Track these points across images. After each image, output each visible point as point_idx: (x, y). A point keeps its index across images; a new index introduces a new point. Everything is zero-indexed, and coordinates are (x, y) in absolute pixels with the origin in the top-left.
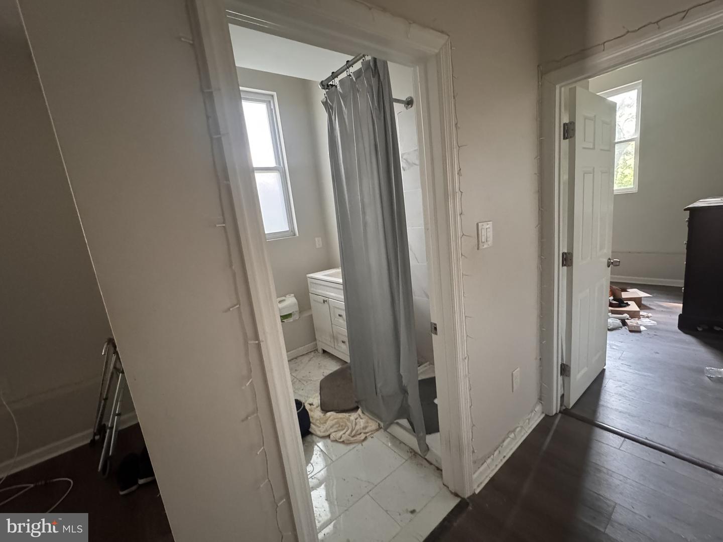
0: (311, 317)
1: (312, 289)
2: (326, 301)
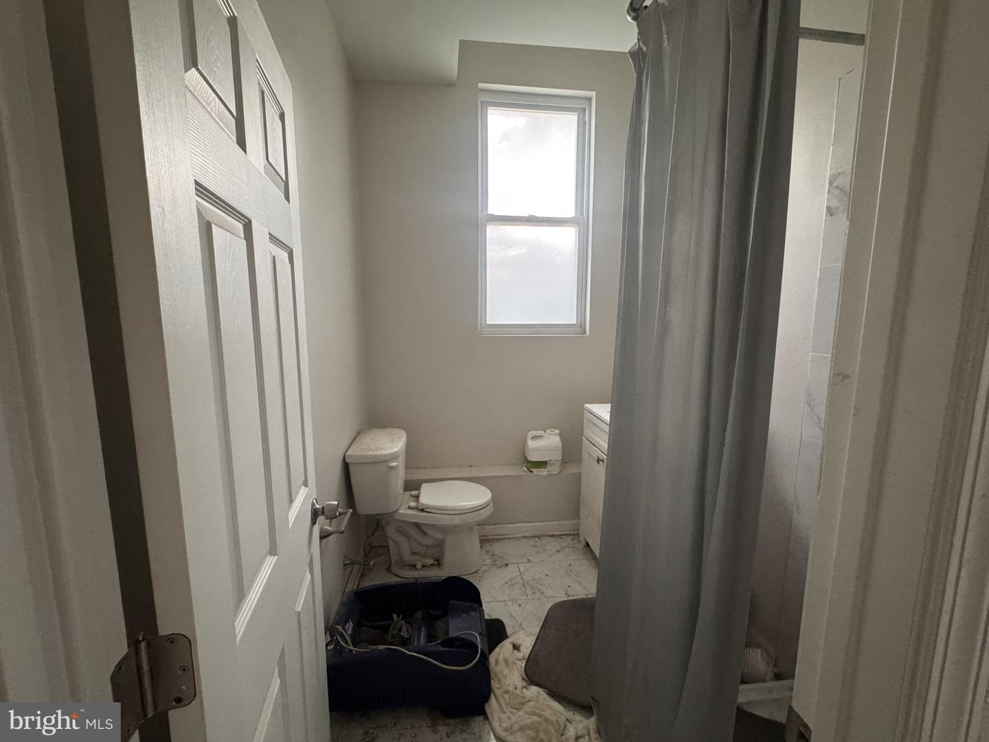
1: (587, 432)
2: (601, 460)
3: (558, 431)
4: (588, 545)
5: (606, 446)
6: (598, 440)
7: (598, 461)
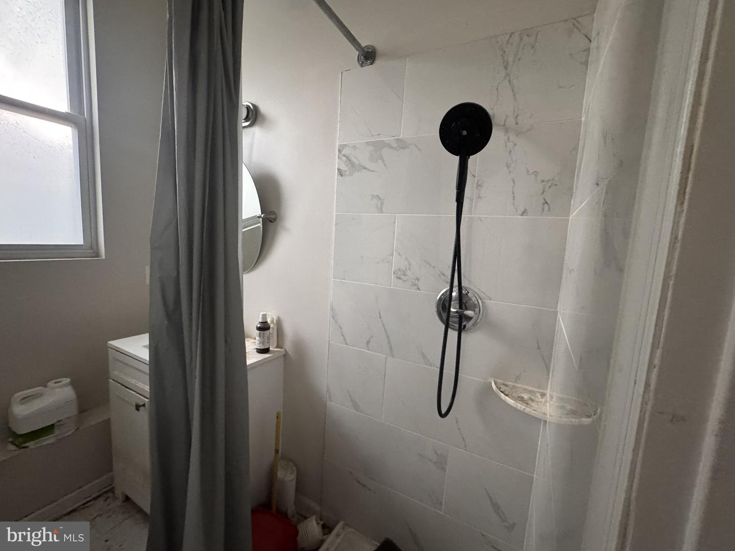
0: (106, 426)
1: (115, 373)
2: (141, 406)
3: (68, 380)
4: (127, 499)
5: (147, 388)
6: (133, 381)
7: (138, 407)
